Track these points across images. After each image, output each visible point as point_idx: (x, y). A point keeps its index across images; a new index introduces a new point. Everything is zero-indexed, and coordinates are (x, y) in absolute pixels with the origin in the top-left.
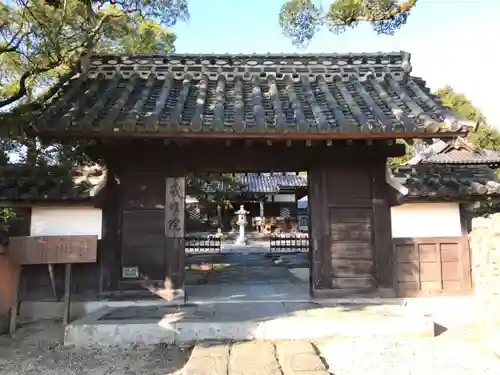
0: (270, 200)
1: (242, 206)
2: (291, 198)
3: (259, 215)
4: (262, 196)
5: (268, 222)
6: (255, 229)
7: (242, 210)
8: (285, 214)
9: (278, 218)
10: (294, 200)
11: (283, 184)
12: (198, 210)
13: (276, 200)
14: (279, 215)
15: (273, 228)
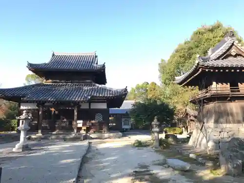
2: (104, 106)
8: (99, 118)
9: (93, 122)
15: (88, 130)
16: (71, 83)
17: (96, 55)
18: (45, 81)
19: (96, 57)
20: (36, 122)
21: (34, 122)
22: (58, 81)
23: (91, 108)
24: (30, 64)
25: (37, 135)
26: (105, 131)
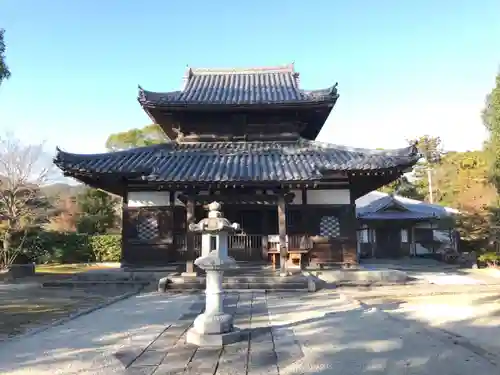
0: (297, 201)
1: (214, 206)
2: (341, 198)
3: (275, 232)
4: (281, 189)
5: (294, 246)
6: (268, 260)
7: (214, 219)
8: (331, 229)
9: (316, 238)
10: (347, 201)
11: (328, 166)
12: (154, 223)
13: (310, 201)
14: (317, 232)
15: (305, 260)
16: (247, 140)
17: (297, 71)
18: (180, 136)
19: (296, 76)
20: (170, 241)
21: (165, 241)
22: (213, 136)
23: (309, 202)
24: (145, 92)
25: (183, 274)
26: (349, 265)
